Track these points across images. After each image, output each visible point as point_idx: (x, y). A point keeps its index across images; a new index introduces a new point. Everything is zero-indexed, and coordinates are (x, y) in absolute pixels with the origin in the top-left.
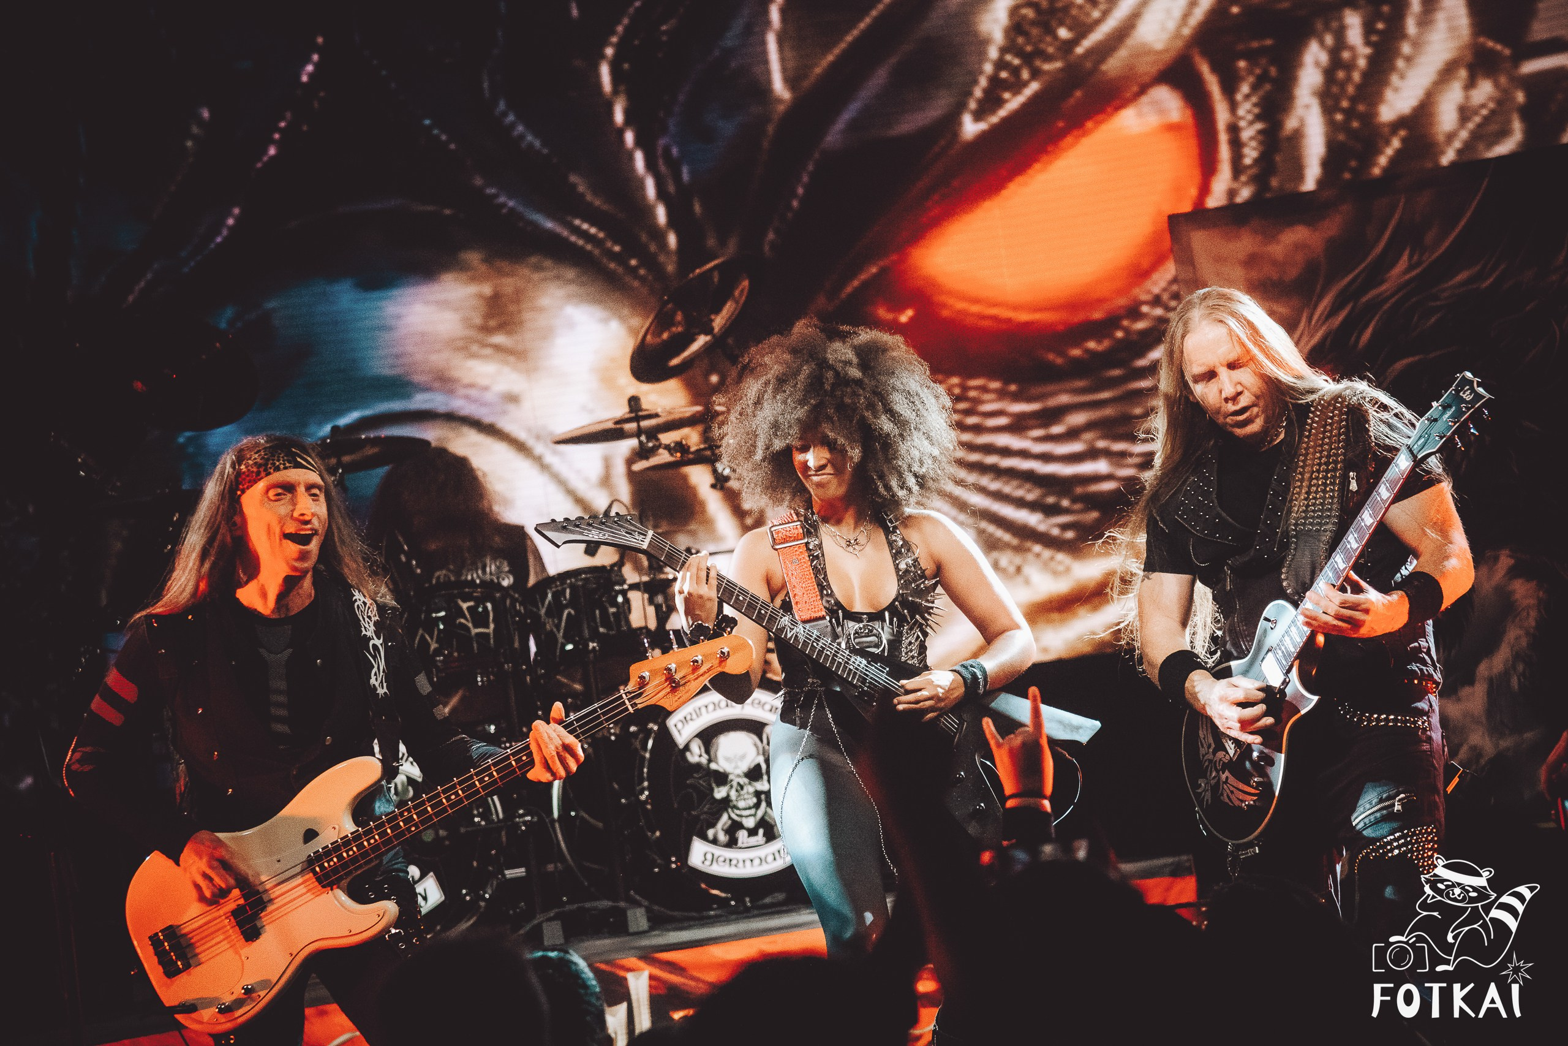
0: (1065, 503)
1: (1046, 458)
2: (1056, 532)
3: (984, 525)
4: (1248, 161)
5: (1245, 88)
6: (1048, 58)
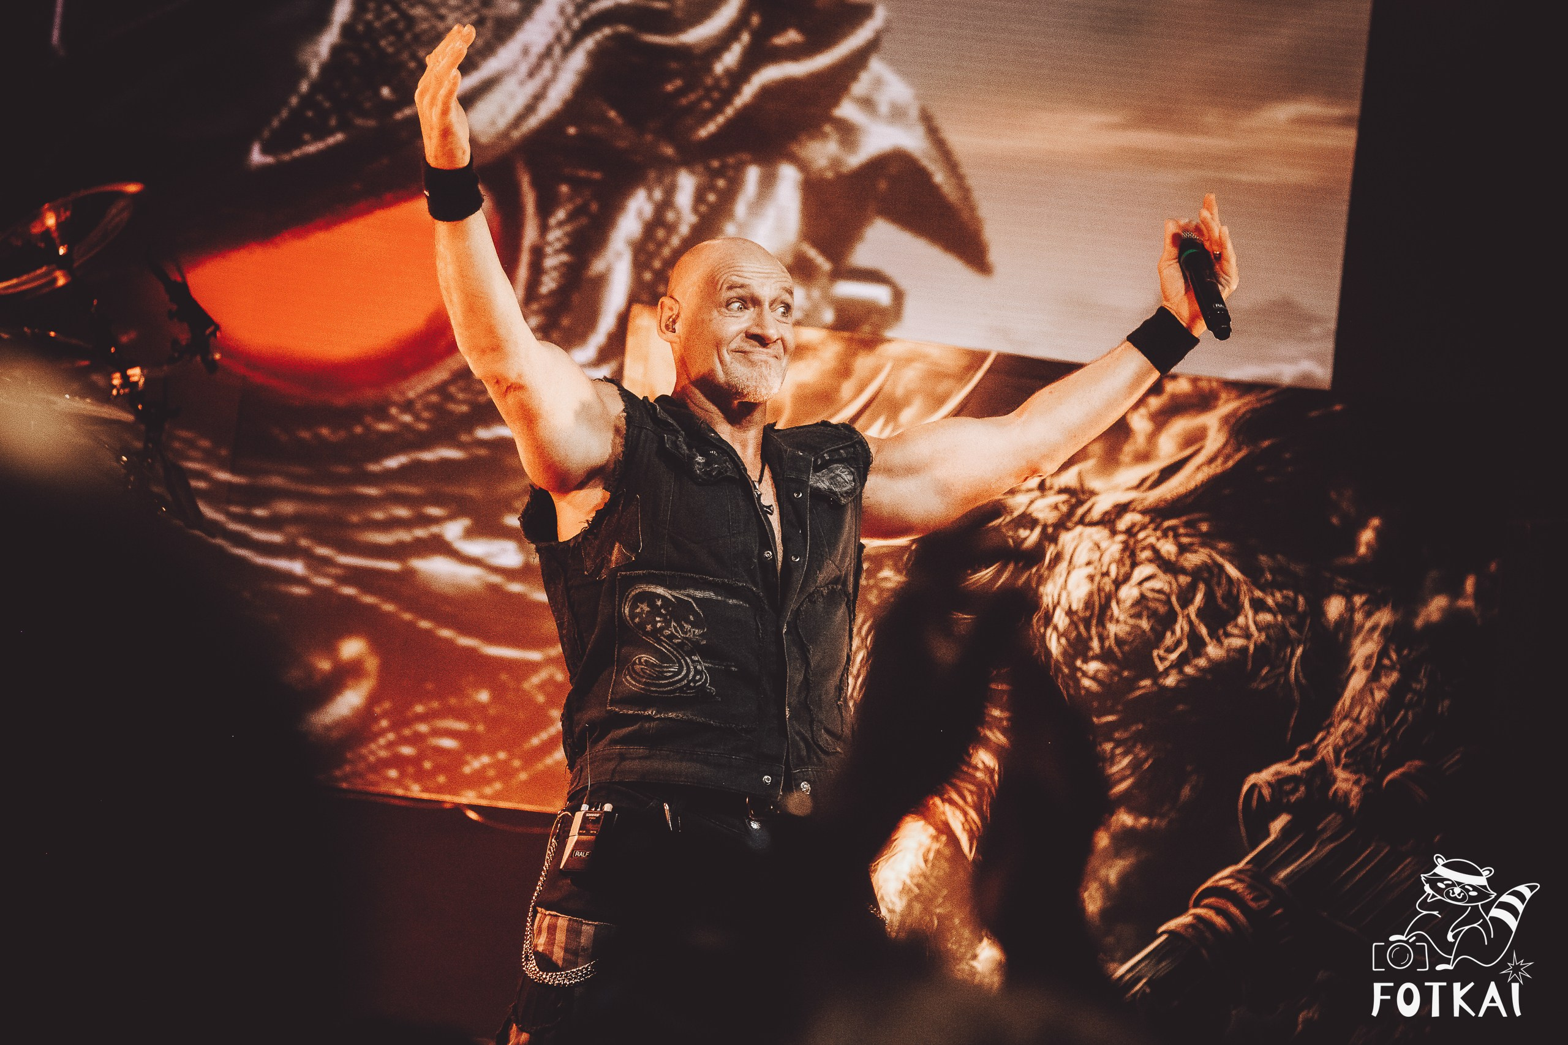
1: (242, 540)
5: (561, 214)
6: (365, 114)
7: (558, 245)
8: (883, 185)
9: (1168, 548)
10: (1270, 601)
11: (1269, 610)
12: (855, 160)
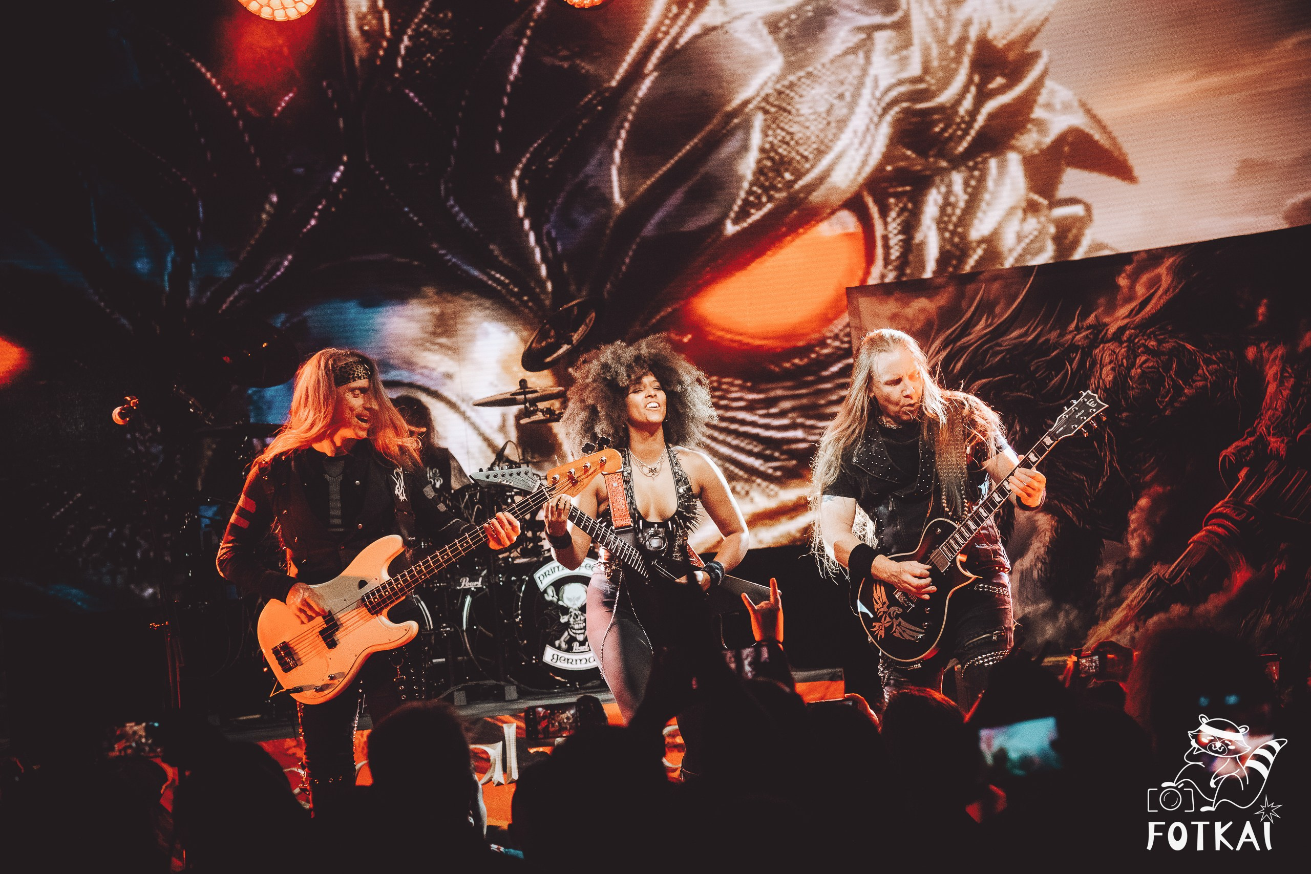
0: (777, 454)
1: (767, 427)
2: (770, 471)
3: (727, 465)
4: (893, 257)
5: (893, 214)
6: (778, 190)
7: (895, 232)
8: (1066, 149)
9: (1152, 343)
10: (1214, 358)
11: (1215, 363)
12: (1048, 140)
